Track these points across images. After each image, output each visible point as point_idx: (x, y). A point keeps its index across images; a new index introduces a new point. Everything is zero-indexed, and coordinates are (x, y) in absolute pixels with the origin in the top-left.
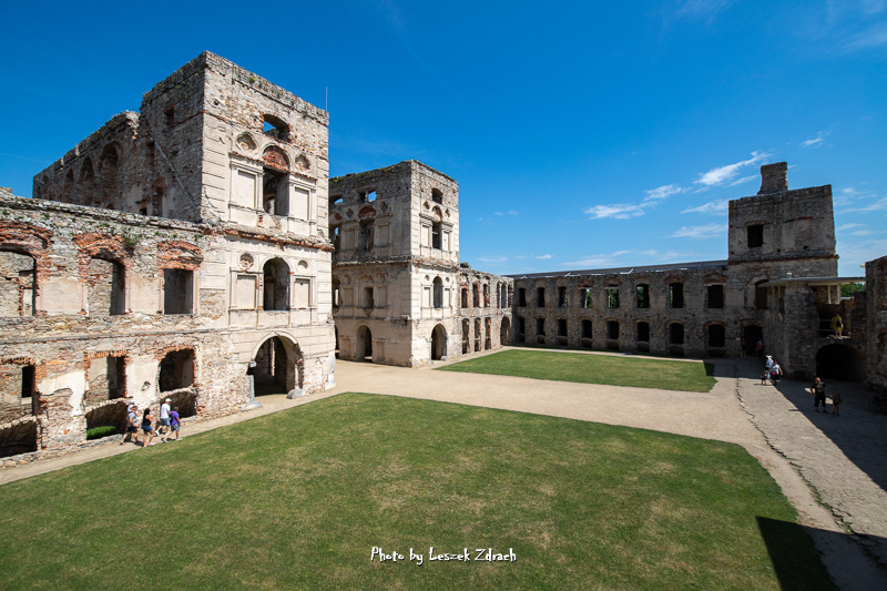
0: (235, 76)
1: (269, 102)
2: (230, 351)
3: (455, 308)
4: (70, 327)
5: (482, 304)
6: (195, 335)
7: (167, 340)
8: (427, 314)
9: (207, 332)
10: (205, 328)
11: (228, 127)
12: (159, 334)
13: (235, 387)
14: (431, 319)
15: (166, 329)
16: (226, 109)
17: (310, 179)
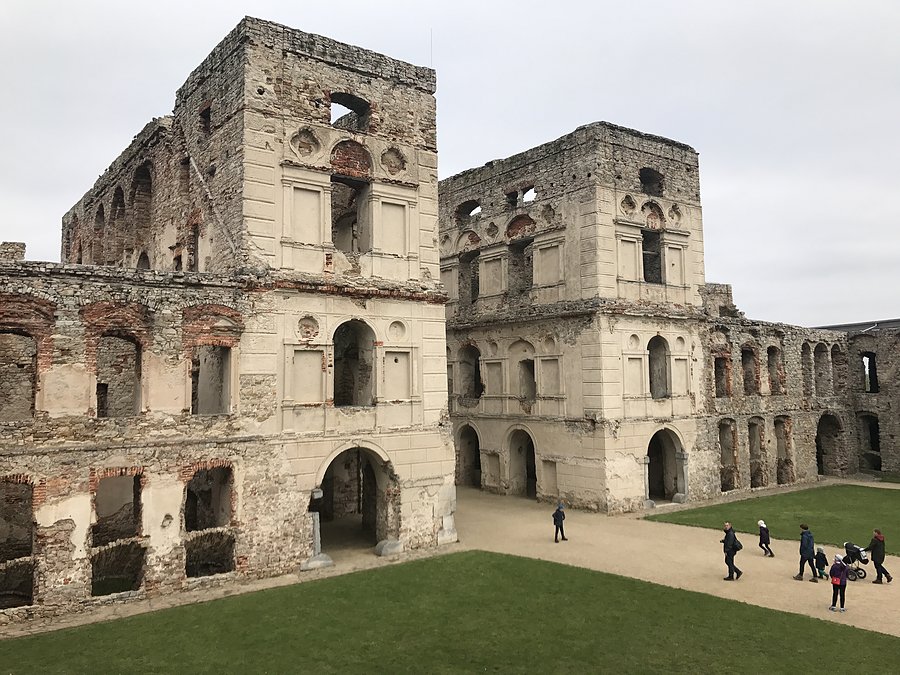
0: (286, 43)
1: (339, 73)
2: (282, 471)
3: (700, 398)
4: (74, 433)
5: (765, 388)
6: (233, 445)
7: (194, 453)
8: (636, 410)
9: (250, 440)
10: (247, 435)
11: (278, 124)
12: (184, 444)
13: (291, 529)
14: (646, 419)
15: (194, 437)
16: (275, 97)
17: (406, 186)
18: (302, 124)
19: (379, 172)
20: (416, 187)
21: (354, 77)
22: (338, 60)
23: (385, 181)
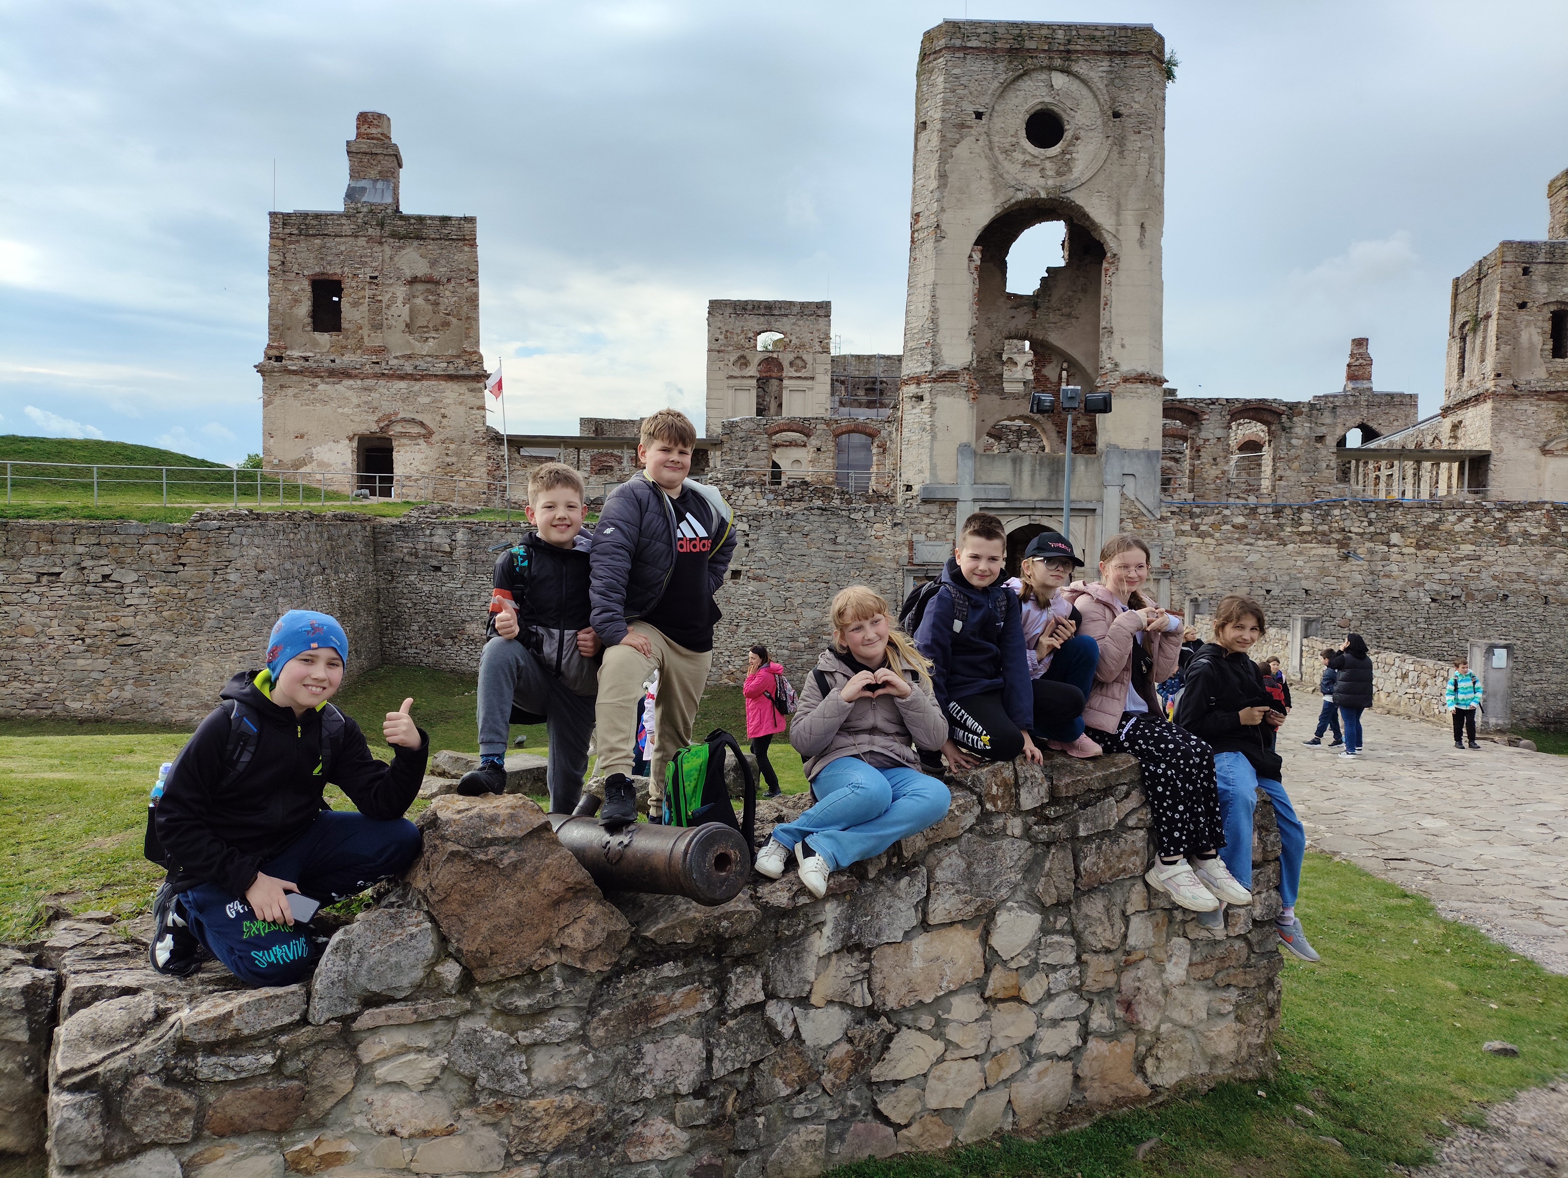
0: (731, 311)
1: (762, 319)
11: (726, 356)
16: (725, 341)
17: (806, 378)
18: (740, 353)
19: (788, 371)
20: (812, 378)
21: (772, 319)
22: (762, 312)
23: (791, 378)
